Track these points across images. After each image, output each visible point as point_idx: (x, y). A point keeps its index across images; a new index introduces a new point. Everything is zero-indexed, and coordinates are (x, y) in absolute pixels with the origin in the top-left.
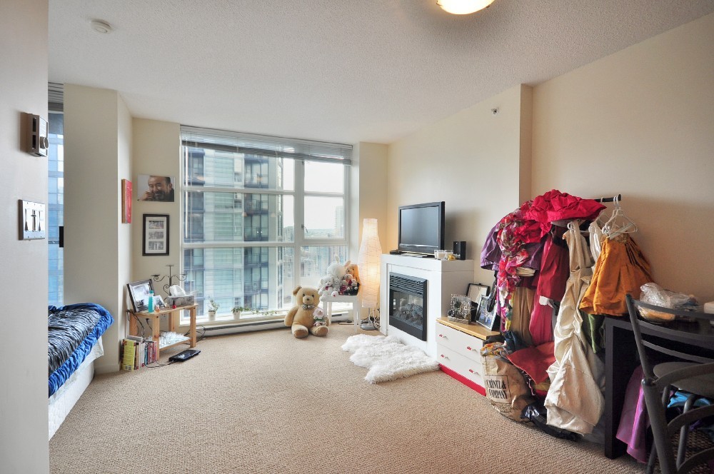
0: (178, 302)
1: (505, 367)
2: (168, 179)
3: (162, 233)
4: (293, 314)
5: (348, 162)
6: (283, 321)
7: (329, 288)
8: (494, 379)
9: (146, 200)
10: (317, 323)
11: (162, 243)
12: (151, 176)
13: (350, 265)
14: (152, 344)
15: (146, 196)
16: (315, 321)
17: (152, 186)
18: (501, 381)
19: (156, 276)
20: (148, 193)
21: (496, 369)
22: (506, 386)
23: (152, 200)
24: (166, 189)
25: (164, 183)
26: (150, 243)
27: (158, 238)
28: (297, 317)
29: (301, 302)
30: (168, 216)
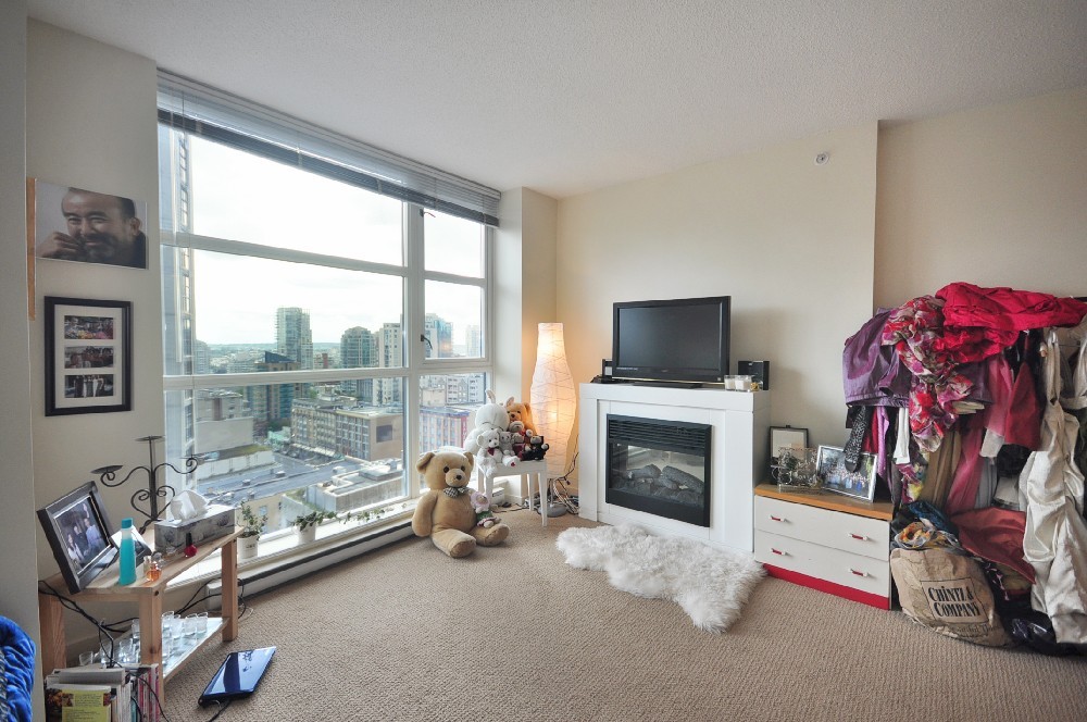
0: (197, 534)
1: (963, 564)
2: (128, 207)
3: (109, 350)
4: (429, 508)
5: (491, 220)
6: (410, 524)
7: (497, 452)
8: (950, 585)
9: (57, 255)
10: (485, 521)
11: (109, 379)
12: (74, 190)
13: (512, 406)
14: (145, 676)
15: (54, 246)
16: (478, 517)
17: (75, 218)
18: (964, 587)
19: (108, 471)
20: (61, 237)
21: (950, 568)
22: (973, 594)
23: (74, 258)
24: (121, 230)
25: (115, 213)
26: (70, 380)
27: (96, 364)
28: (440, 514)
29: (443, 485)
30: (126, 306)
